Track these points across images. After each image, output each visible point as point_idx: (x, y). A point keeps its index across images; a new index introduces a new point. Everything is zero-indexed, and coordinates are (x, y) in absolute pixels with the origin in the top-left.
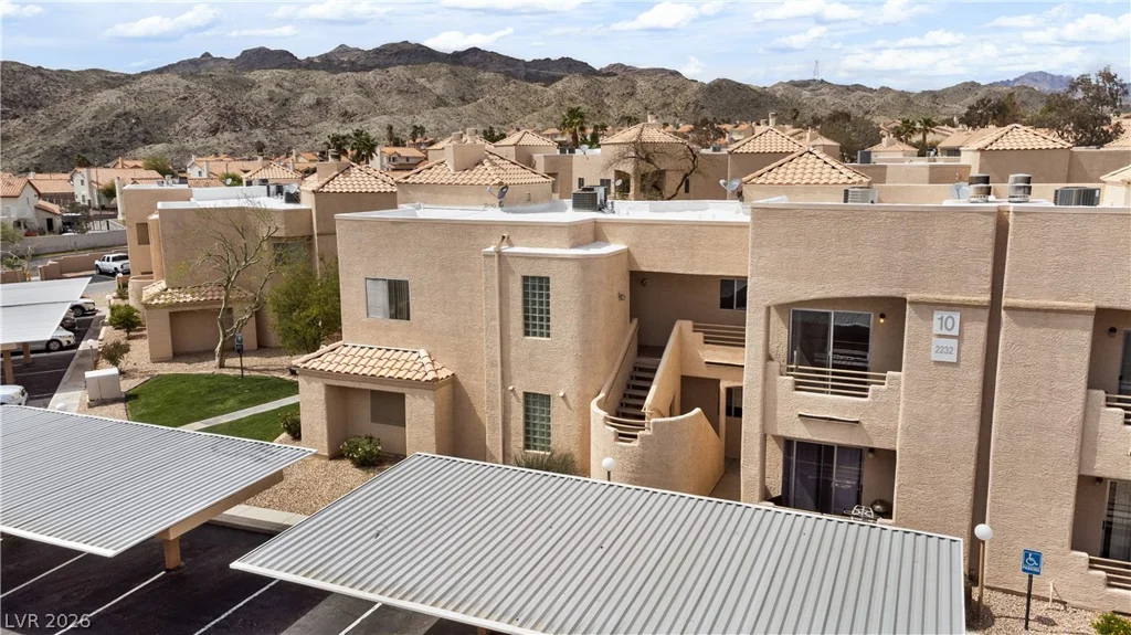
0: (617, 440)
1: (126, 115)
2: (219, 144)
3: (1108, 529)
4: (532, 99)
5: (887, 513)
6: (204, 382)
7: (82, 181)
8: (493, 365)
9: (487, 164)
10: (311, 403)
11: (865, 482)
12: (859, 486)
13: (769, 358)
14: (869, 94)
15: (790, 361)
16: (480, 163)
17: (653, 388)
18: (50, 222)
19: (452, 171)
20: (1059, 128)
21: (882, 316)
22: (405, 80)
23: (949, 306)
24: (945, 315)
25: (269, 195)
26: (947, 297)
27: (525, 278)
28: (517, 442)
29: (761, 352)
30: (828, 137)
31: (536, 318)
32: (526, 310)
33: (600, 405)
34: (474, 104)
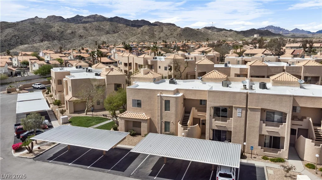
0: (184, 130)
1: (15, 36)
2: (44, 45)
3: (265, 143)
4: (134, 32)
5: (230, 142)
6: (84, 118)
7: (15, 60)
8: (159, 116)
9: (150, 73)
10: (122, 124)
11: (227, 137)
12: (226, 137)
13: (210, 116)
14: (227, 32)
15: (214, 116)
16: (149, 73)
17: (189, 121)
18: (12, 73)
19: (143, 74)
20: (271, 50)
21: (229, 108)
22: (98, 26)
23: (240, 108)
24: (239, 109)
25: (87, 72)
26: (239, 106)
27: (165, 100)
28: (163, 130)
29: (209, 115)
30: (217, 51)
31: (167, 107)
32: (165, 106)
33: (180, 123)
34: (118, 33)
